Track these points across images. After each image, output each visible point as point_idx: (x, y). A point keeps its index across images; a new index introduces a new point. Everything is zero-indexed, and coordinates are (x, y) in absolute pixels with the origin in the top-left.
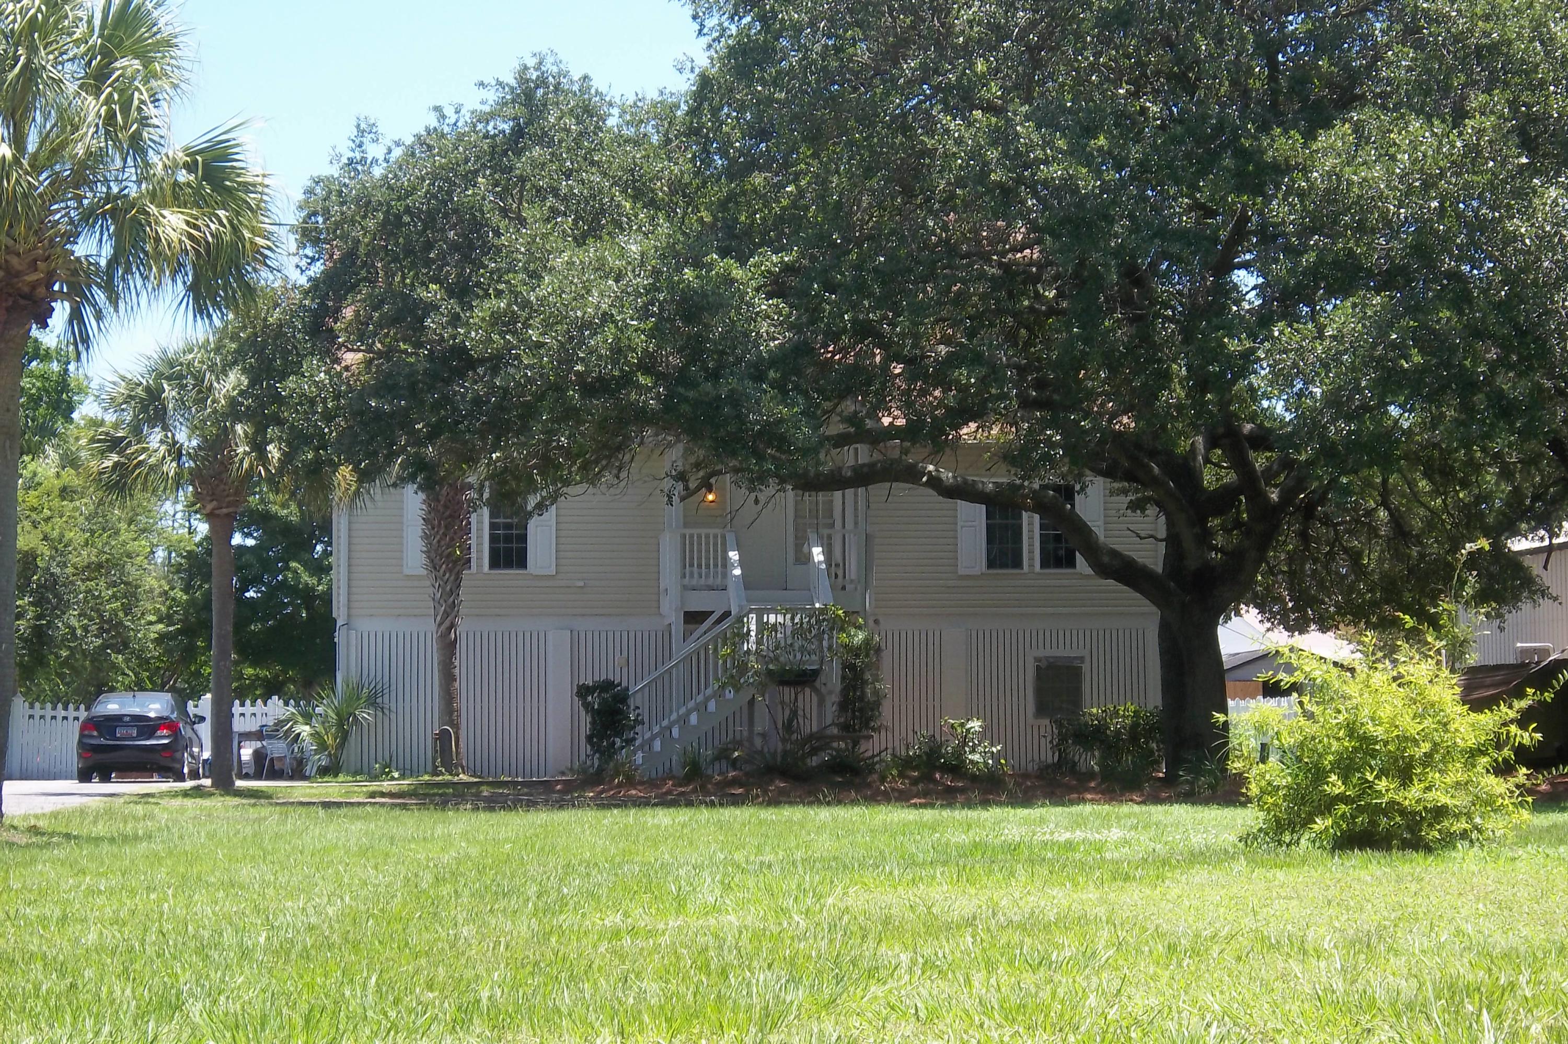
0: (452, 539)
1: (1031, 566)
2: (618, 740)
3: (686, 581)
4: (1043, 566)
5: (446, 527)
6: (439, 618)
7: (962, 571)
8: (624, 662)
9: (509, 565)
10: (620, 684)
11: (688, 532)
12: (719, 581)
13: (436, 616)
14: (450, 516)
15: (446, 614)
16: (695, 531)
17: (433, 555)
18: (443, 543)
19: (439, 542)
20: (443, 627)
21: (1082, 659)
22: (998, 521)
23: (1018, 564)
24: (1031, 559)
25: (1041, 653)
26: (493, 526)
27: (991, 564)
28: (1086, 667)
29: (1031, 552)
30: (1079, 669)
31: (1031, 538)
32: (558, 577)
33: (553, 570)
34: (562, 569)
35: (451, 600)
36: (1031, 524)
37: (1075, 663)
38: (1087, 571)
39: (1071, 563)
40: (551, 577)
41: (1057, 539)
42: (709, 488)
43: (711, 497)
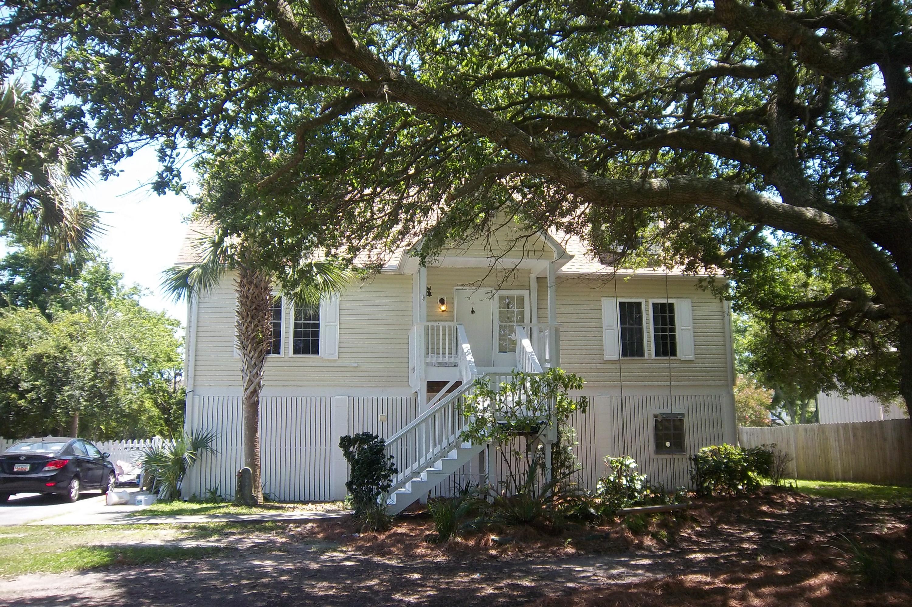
0: (256, 326)
1: (649, 355)
2: (374, 487)
3: (429, 360)
4: (657, 355)
5: (252, 317)
6: (245, 385)
7: (606, 358)
8: (385, 417)
9: (306, 352)
10: (377, 437)
11: (430, 324)
12: (452, 360)
13: (244, 383)
14: (255, 308)
15: (251, 381)
16: (435, 324)
17: (243, 338)
18: (249, 329)
19: (247, 328)
20: (248, 391)
21: (683, 415)
22: (627, 326)
23: (641, 353)
24: (649, 351)
25: (658, 411)
26: (296, 325)
27: (625, 354)
28: (685, 420)
29: (649, 346)
30: (681, 421)
31: (649, 337)
32: (340, 360)
33: (336, 355)
34: (342, 355)
35: (255, 371)
36: (648, 328)
37: (679, 417)
38: (684, 358)
39: (674, 353)
40: (335, 360)
41: (664, 337)
42: (442, 302)
43: (443, 308)
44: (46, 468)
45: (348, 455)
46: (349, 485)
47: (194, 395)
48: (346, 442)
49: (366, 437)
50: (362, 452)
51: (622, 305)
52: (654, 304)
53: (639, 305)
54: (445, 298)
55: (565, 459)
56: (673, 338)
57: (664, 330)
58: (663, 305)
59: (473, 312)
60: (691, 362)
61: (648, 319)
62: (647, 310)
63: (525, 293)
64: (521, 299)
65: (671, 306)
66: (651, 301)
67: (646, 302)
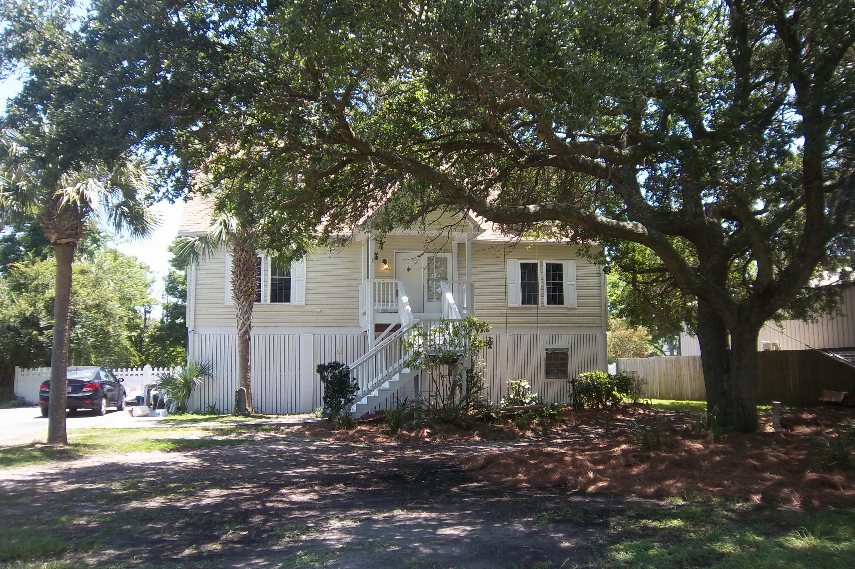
0: (247, 282)
1: (543, 303)
2: (343, 400)
3: (376, 308)
4: (549, 303)
5: (244, 276)
6: (239, 326)
7: (509, 306)
8: (341, 350)
9: (280, 301)
11: (377, 281)
12: (393, 308)
13: (238, 325)
14: (247, 269)
15: (244, 324)
16: (381, 281)
17: (237, 291)
18: (242, 284)
19: (240, 284)
20: (242, 331)
21: (567, 349)
22: (526, 281)
23: (536, 302)
24: (543, 300)
25: (548, 346)
26: (273, 280)
27: (524, 303)
28: (569, 353)
29: (543, 296)
30: (566, 354)
31: (543, 290)
32: (307, 307)
33: (304, 303)
34: (309, 303)
35: (247, 316)
36: (542, 283)
37: (564, 351)
38: (569, 306)
39: (561, 302)
40: (302, 307)
41: (554, 290)
42: (385, 262)
43: (386, 267)
44: (84, 390)
45: (323, 378)
46: (325, 398)
47: (194, 333)
48: (321, 369)
49: (336, 365)
50: (334, 376)
51: (522, 265)
52: (547, 265)
53: (535, 265)
54: (387, 259)
55: (477, 381)
56: (561, 291)
57: (554, 284)
58: (554, 265)
59: (408, 270)
60: (574, 309)
61: (542, 276)
62: (542, 269)
63: (448, 255)
64: (446, 259)
65: (560, 266)
66: (545, 262)
67: (542, 262)
